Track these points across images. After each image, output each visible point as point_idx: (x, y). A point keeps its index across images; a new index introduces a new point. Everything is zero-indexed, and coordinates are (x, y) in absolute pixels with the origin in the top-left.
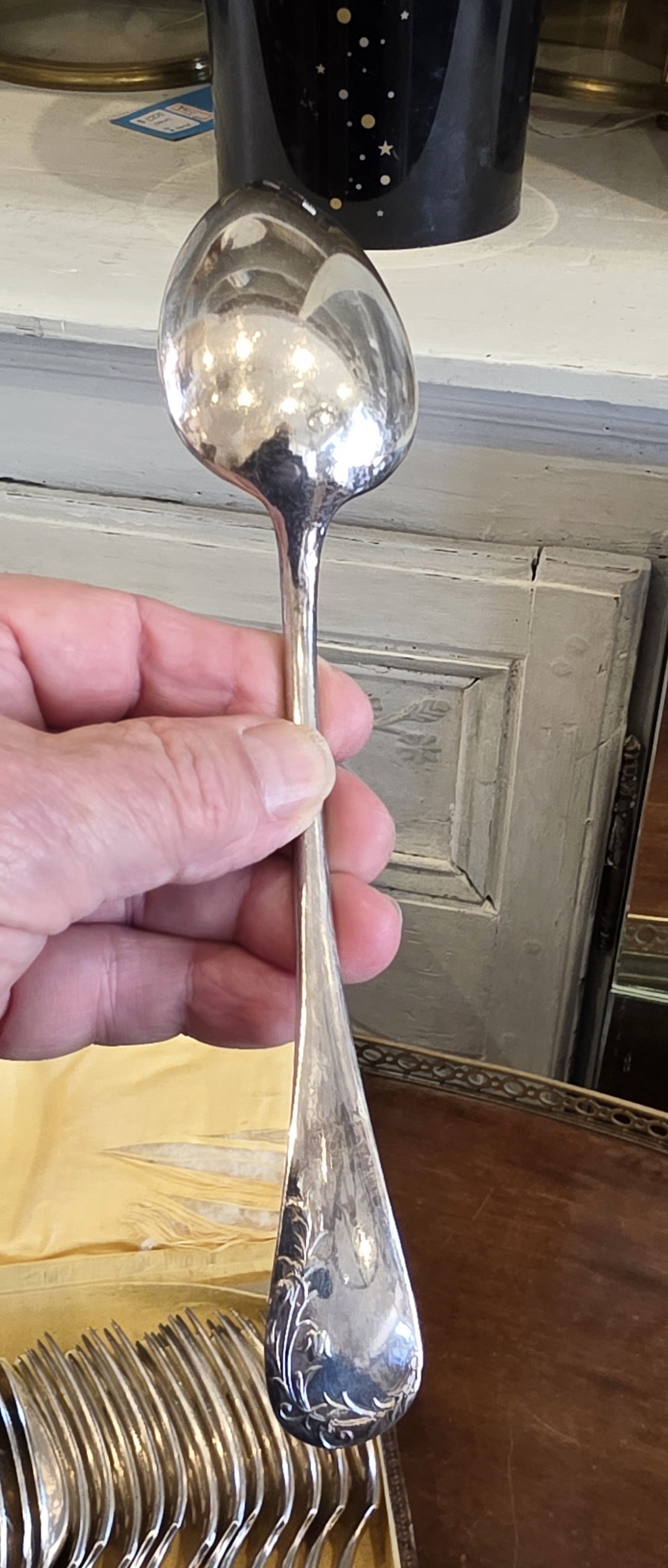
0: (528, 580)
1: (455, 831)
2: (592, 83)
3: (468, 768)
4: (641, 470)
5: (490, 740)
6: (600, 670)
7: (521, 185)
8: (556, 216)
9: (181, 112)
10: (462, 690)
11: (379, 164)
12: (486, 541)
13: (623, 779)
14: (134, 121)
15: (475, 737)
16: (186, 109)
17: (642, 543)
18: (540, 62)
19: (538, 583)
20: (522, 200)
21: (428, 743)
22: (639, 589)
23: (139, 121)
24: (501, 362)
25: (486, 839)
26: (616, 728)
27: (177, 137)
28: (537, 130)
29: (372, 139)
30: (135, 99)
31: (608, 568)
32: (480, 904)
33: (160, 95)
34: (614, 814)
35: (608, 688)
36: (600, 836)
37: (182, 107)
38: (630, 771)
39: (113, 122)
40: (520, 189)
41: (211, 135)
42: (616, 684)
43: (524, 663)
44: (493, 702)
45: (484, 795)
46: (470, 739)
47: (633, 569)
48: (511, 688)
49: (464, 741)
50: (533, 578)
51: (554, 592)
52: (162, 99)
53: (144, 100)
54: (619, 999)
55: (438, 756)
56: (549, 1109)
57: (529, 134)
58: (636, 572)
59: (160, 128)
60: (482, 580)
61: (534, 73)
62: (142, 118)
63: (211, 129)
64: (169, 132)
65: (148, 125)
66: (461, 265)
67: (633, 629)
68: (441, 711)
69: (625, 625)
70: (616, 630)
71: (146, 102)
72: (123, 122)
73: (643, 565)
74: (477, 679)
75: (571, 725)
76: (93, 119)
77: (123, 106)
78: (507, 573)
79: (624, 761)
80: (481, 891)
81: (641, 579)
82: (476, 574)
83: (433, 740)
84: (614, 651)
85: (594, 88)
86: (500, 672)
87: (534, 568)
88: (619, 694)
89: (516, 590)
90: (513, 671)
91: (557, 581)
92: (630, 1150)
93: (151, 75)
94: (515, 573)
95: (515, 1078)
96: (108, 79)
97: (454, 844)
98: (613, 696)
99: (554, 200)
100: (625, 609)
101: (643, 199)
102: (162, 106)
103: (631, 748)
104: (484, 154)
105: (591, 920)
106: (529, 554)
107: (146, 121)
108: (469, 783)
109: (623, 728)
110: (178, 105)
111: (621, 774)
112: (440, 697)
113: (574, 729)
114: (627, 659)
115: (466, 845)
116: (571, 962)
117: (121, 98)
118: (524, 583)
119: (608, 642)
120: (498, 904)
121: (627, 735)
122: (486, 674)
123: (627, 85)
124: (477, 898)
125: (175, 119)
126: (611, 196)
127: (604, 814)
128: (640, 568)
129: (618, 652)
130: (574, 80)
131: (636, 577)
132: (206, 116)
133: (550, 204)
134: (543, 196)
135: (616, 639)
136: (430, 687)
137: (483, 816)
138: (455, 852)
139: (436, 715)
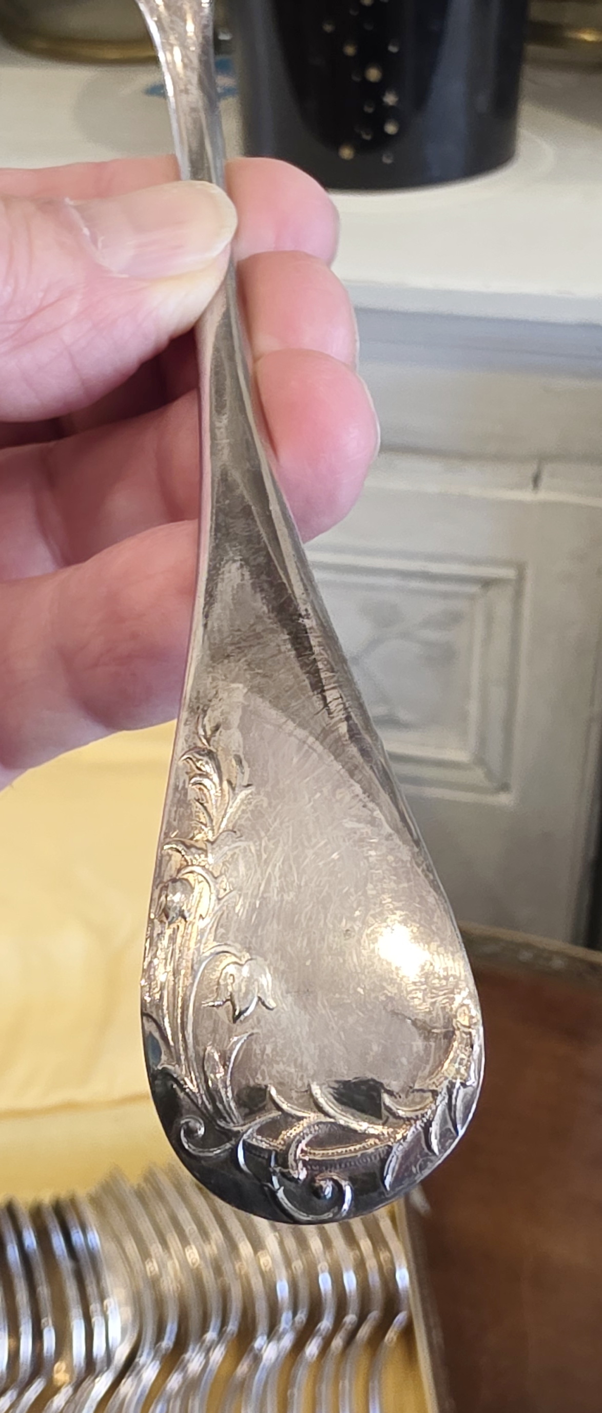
0: (529, 492)
3: (483, 667)
5: (501, 644)
7: (518, 130)
8: (551, 158)
10: (475, 596)
11: (385, 113)
15: (488, 640)
18: (533, 15)
19: (540, 496)
20: (520, 141)
21: (443, 648)
25: (500, 734)
29: (378, 90)
32: (495, 790)
40: (518, 134)
43: (530, 573)
44: (502, 604)
45: (498, 695)
46: (483, 643)
48: (518, 595)
49: (477, 646)
50: (536, 489)
51: (557, 504)
55: (454, 660)
61: (528, 24)
74: (486, 588)
78: (513, 487)
80: (498, 782)
83: (449, 645)
86: (508, 580)
87: (536, 479)
89: (521, 504)
90: (521, 578)
91: (559, 492)
94: (519, 486)
97: (472, 736)
104: (483, 101)
106: (531, 469)
108: (484, 681)
112: (453, 603)
115: (483, 741)
118: (527, 495)
120: (511, 791)
122: (496, 581)
124: (493, 786)
133: (546, 144)
136: (445, 595)
138: (472, 740)
139: (454, 619)
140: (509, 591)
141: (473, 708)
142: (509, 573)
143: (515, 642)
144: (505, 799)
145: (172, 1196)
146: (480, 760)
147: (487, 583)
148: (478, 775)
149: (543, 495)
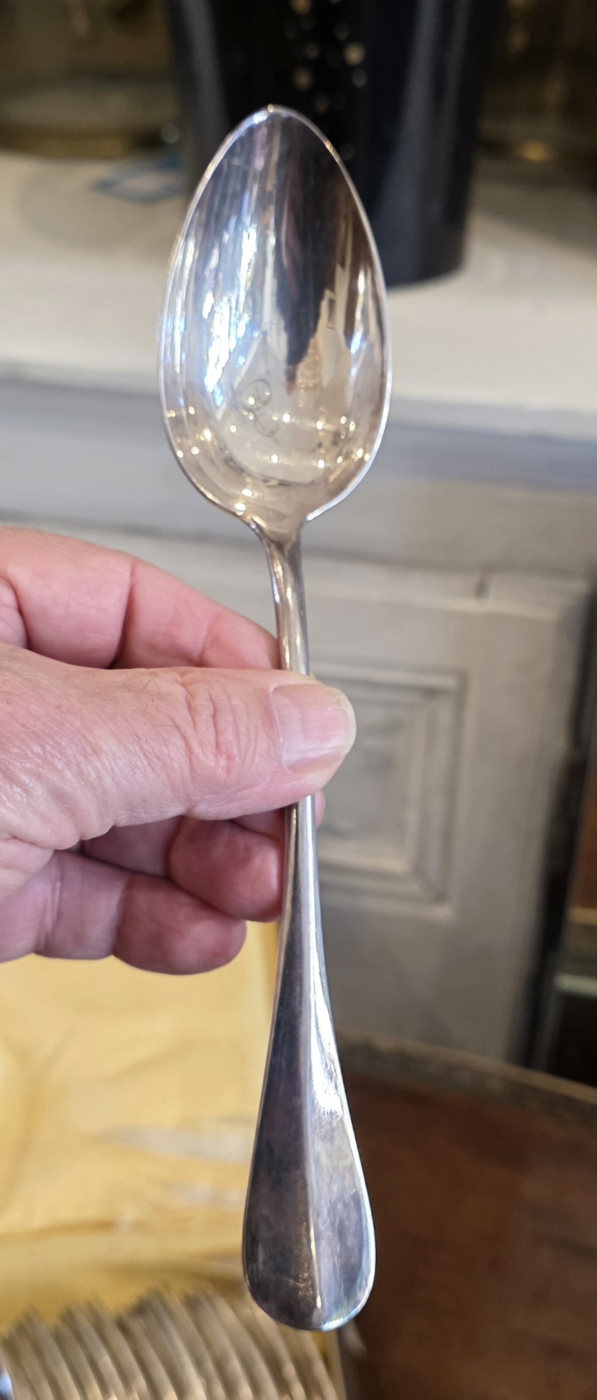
44: (444, 713)
48: (461, 705)
68: (398, 726)
90: (463, 688)
94: (461, 596)
106: (475, 579)
118: (470, 605)
122: (439, 691)
136: (387, 703)
139: (393, 728)
140: (451, 701)
141: (412, 818)
142: (449, 682)
144: (441, 912)
145: (91, 1335)
146: (418, 871)
147: (430, 693)
148: (414, 887)
149: (492, 604)
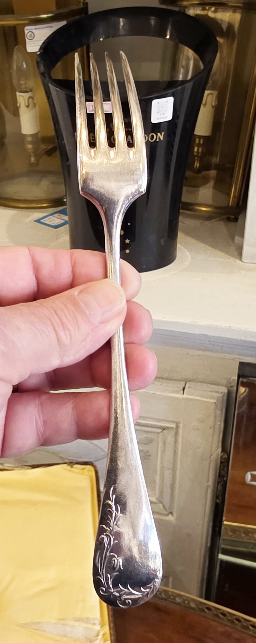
0: (181, 394)
1: (157, 487)
2: (203, 207)
3: (162, 463)
4: (222, 355)
5: (169, 453)
6: (210, 428)
7: (176, 245)
8: (189, 258)
9: (59, 217)
10: (159, 433)
12: (166, 379)
13: (221, 469)
14: (42, 221)
15: (163, 451)
16: (60, 216)
17: (225, 382)
18: (184, 199)
19: (185, 396)
20: (177, 252)
21: (146, 452)
22: (223, 399)
23: (44, 221)
24: (168, 320)
25: (169, 490)
26: (217, 450)
27: (56, 227)
28: (184, 222)
30: (42, 212)
31: (211, 391)
32: (168, 515)
33: (51, 210)
34: (218, 482)
35: (213, 434)
36: (214, 490)
37: (59, 215)
38: (224, 466)
39: (35, 221)
40: (176, 247)
41: (67, 226)
42: (217, 433)
43: (181, 425)
44: (170, 439)
45: (168, 474)
46: (162, 452)
47: (220, 391)
48: (177, 433)
49: (159, 453)
50: (183, 393)
51: (191, 400)
52: (52, 212)
53: (45, 212)
54: (222, 561)
55: (150, 458)
56: (194, 609)
57: (180, 223)
58: (222, 393)
59: (51, 224)
60: (164, 394)
61: (181, 203)
62: (45, 219)
63: (67, 224)
64: (53, 225)
65: (47, 222)
66: (155, 280)
67: (222, 413)
68: (151, 441)
69: (219, 412)
70: (215, 413)
71: (46, 213)
72: (38, 221)
73: (225, 390)
74: (163, 430)
75: (200, 448)
76: (28, 220)
77: (38, 215)
78: (174, 392)
79: (221, 462)
80: (168, 510)
81: (224, 396)
82: (162, 392)
83: (148, 452)
84: (215, 422)
85: (204, 209)
86: (172, 428)
87: (184, 389)
88: (218, 437)
89: (177, 398)
90: (177, 427)
91: (192, 395)
92: (228, 628)
93: (49, 203)
94: (177, 392)
95: (180, 596)
96: (34, 205)
97: (157, 491)
98: (216, 438)
99: (188, 251)
100: (218, 407)
101: (221, 250)
102: (52, 214)
103: (223, 457)
105: (211, 524)
107: (46, 220)
108: (162, 468)
109: (220, 450)
110: (57, 214)
111: (220, 467)
112: (150, 436)
113: (200, 450)
114: (220, 424)
115: (161, 492)
116: (204, 539)
117: (37, 212)
118: (180, 396)
119: (212, 418)
120: (175, 514)
121: (222, 452)
122: (167, 428)
123: (215, 207)
124: (166, 513)
125: (56, 220)
126: (210, 250)
127: (214, 482)
128: (224, 391)
129: (216, 422)
130: (197, 206)
131: (221, 395)
132: (66, 218)
133: (188, 253)
134: (185, 250)
135: (215, 417)
136: (147, 432)
137: (168, 481)
138: (157, 495)
140: (173, 433)
142: (174, 426)
143: (175, 452)
144: (170, 518)
